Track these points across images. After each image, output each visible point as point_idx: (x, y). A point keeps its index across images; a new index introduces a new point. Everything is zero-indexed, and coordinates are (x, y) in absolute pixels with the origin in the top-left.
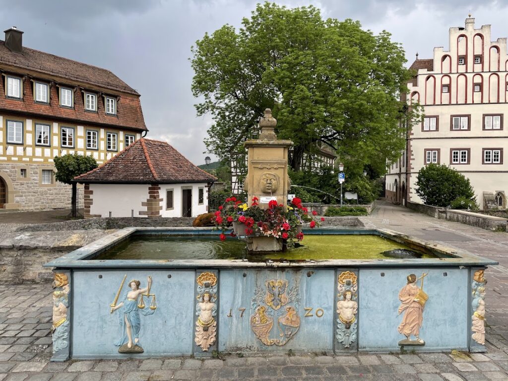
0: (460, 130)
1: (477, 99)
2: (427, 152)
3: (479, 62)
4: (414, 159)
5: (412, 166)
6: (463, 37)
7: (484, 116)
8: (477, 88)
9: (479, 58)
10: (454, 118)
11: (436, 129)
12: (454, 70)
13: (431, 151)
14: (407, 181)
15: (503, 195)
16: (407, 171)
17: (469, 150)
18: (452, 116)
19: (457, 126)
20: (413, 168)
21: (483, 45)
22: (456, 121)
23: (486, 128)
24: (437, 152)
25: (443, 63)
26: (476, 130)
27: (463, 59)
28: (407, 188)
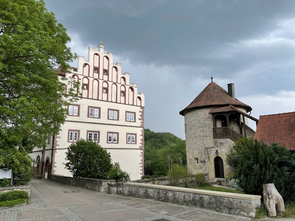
0: (94, 118)
1: (105, 98)
2: (70, 132)
3: (106, 74)
4: (59, 137)
5: (58, 143)
6: (97, 55)
7: (109, 109)
8: (105, 91)
9: (106, 72)
10: (90, 108)
11: (78, 114)
12: (91, 75)
13: (73, 132)
14: (52, 157)
15: (118, 165)
16: (53, 147)
17: (99, 132)
18: (89, 107)
19: (92, 114)
20: (58, 145)
21: (109, 64)
22: (92, 110)
23: (110, 118)
24: (77, 132)
25: (84, 68)
26: (104, 119)
27: (97, 69)
28: (52, 163)
